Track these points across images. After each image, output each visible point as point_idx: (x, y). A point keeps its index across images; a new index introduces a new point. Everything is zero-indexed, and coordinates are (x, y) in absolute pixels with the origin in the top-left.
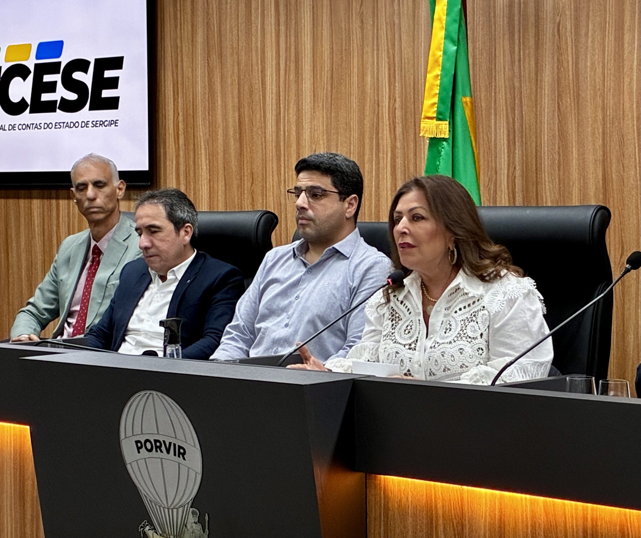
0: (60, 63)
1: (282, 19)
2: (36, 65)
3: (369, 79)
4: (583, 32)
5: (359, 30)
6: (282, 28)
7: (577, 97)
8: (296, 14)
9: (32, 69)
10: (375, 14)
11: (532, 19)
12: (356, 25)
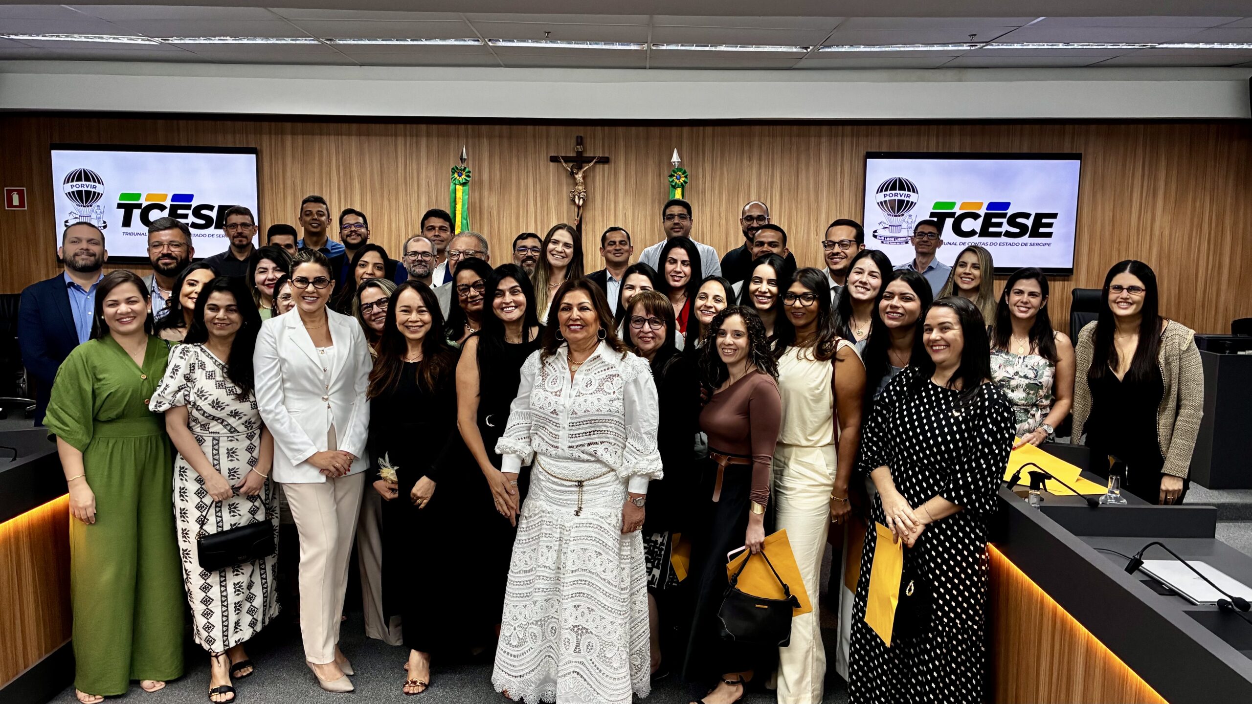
0: (191, 205)
1: (342, 196)
2: (171, 205)
3: (394, 225)
4: (502, 216)
5: (388, 207)
6: (343, 201)
7: (499, 239)
8: (351, 196)
9: (168, 206)
10: (397, 199)
11: (478, 209)
12: (386, 203)
